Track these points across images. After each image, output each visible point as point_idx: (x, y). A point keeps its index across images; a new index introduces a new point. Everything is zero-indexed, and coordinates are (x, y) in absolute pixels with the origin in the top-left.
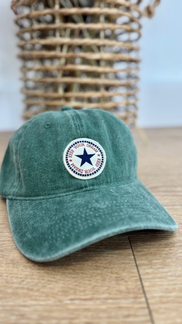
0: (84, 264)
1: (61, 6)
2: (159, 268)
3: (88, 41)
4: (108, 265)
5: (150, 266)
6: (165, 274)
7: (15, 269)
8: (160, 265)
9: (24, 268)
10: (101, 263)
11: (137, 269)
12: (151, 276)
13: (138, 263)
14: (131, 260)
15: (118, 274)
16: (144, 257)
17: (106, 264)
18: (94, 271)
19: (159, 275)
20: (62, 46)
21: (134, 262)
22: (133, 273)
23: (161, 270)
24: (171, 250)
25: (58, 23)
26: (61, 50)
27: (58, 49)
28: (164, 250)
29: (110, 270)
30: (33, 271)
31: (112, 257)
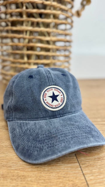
0: (50, 175)
1: (27, 8)
2: (97, 175)
3: (42, 29)
4: (65, 175)
5: (92, 174)
6: (102, 180)
7: (5, 182)
8: (97, 173)
9: (11, 180)
10: (61, 174)
11: (84, 177)
12: (93, 182)
13: (84, 172)
14: (79, 171)
15: (73, 181)
16: (87, 169)
17: (64, 174)
18: (58, 180)
19: (98, 181)
20: (26, 32)
21: (81, 172)
22: (82, 180)
23: (98, 177)
24: (102, 162)
25: (25, 18)
26: (26, 34)
27: (25, 33)
28: (98, 163)
29: (67, 179)
30: (17, 182)
31: (67, 169)
